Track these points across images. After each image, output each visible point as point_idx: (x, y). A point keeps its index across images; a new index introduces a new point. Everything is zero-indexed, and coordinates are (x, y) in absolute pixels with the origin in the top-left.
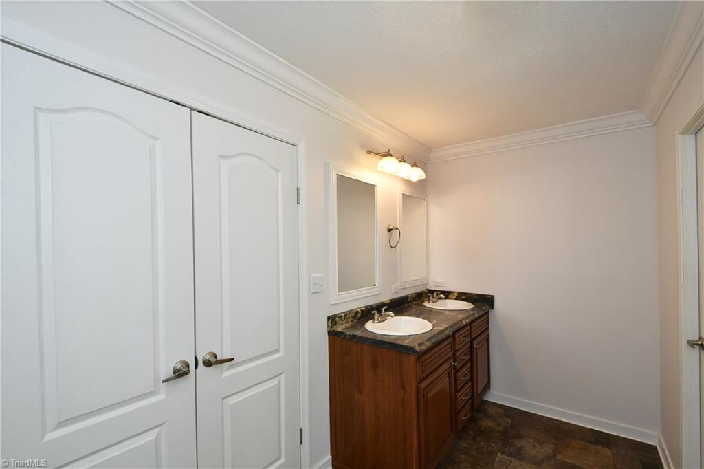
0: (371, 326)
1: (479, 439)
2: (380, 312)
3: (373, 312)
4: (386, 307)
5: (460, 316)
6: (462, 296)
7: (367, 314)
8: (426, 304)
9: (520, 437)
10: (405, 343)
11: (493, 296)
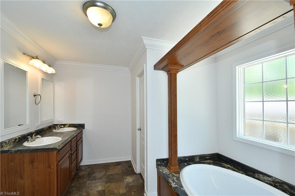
0: (26, 144)
1: (79, 180)
2: (32, 137)
3: (28, 137)
4: (35, 134)
5: (73, 133)
6: (71, 126)
7: (24, 138)
8: (54, 131)
9: (94, 173)
10: (51, 147)
11: (84, 124)
